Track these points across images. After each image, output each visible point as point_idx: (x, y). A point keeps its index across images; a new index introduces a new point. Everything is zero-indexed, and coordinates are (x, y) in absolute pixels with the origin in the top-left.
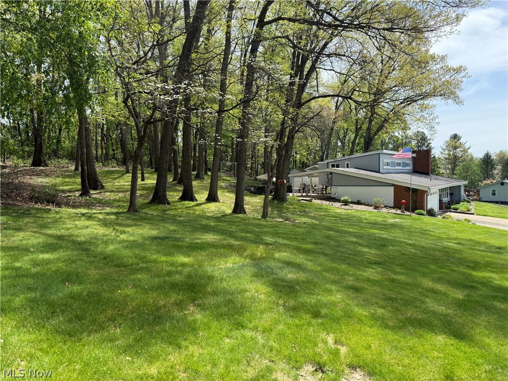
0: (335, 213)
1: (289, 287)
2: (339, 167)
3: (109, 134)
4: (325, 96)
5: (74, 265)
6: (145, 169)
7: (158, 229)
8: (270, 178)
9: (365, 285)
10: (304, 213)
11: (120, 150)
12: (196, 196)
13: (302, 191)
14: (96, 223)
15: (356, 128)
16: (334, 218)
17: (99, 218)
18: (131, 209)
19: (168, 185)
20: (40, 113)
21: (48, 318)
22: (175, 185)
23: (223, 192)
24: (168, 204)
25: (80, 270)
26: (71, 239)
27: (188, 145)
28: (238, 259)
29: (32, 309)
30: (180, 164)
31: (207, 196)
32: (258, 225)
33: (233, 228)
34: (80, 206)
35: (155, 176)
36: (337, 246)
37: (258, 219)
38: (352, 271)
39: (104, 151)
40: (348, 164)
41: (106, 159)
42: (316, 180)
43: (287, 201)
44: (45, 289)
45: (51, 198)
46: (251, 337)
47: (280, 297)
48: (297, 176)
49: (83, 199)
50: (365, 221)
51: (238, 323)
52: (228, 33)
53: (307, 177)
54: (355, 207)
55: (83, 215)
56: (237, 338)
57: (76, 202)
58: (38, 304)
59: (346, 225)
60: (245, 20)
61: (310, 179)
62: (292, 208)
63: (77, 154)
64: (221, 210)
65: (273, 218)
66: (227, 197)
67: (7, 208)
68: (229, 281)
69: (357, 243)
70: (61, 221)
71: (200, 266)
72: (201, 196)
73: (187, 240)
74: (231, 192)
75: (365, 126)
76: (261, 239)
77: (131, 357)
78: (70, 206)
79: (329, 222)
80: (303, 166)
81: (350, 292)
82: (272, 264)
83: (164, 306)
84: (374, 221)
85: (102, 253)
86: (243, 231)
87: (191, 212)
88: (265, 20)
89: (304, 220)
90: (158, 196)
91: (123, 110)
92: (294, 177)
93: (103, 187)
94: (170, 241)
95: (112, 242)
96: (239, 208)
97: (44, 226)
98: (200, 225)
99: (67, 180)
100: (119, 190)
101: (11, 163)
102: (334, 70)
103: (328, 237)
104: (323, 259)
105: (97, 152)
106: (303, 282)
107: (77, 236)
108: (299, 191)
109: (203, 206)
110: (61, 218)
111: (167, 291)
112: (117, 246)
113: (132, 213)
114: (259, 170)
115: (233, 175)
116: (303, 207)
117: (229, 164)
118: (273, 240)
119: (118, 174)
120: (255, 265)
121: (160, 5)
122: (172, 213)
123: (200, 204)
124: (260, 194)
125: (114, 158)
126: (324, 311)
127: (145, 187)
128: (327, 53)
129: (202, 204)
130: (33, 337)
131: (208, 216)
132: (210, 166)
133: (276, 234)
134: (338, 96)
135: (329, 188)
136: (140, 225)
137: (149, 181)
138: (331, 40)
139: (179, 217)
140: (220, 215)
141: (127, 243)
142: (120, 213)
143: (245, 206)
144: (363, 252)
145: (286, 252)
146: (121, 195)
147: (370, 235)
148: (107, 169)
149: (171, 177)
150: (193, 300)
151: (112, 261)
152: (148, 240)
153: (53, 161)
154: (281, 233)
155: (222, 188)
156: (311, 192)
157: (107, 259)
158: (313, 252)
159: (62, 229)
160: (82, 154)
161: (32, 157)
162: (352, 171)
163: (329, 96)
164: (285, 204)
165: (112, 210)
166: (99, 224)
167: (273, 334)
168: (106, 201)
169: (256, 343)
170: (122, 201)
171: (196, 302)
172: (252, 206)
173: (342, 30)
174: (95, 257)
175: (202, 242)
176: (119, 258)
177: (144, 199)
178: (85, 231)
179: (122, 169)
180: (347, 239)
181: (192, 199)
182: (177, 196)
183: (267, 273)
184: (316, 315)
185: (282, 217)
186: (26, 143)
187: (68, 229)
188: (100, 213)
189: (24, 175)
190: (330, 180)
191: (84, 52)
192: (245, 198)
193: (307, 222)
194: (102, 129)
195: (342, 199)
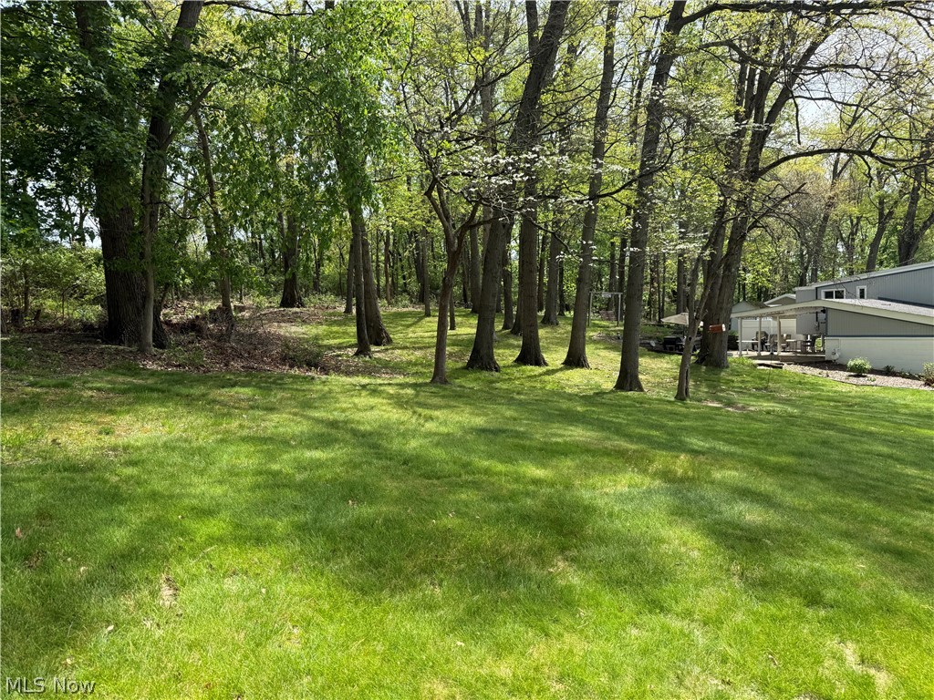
0: (835, 392)
1: (750, 540)
2: (842, 298)
3: (397, 250)
4: (812, 153)
5: (358, 472)
6: (455, 309)
7: (487, 415)
8: (693, 321)
9: (919, 546)
10: (766, 392)
11: (414, 278)
12: (545, 355)
13: (759, 348)
14: (385, 401)
15: (881, 214)
16: (832, 404)
17: (388, 393)
18: (437, 378)
19: (495, 336)
20: (292, 220)
21: (328, 560)
22: (506, 336)
23: (597, 349)
24: (497, 371)
25: (368, 480)
26: (349, 426)
27: (531, 263)
28: (638, 478)
29: (302, 541)
30: (515, 298)
31: (565, 356)
32: (671, 413)
33: (622, 419)
34: (357, 372)
35: (474, 321)
36: (847, 462)
37: (669, 402)
38: (884, 514)
39: (390, 279)
40: (862, 291)
41: (394, 292)
42: (790, 325)
43: (727, 367)
44: (319, 510)
45: (312, 359)
46: (681, 631)
47: (732, 559)
48: (748, 317)
49: (360, 361)
50: (903, 411)
51: (653, 602)
52: (608, 50)
53: (770, 319)
54: (880, 379)
55: (364, 387)
56: (653, 630)
57: (351, 366)
58: (311, 535)
59: (861, 417)
60: (643, 20)
61: (776, 323)
62: (738, 382)
63: (349, 286)
64: (593, 382)
65: (700, 401)
66: (604, 358)
67: (250, 374)
68: (626, 520)
69: (890, 457)
70: (333, 398)
71: (567, 487)
72: (554, 356)
73: (538, 436)
74: (610, 349)
75: (901, 211)
76: (681, 442)
77: (464, 641)
78: (343, 372)
79: (823, 411)
80: (759, 297)
81: (887, 558)
82: (709, 493)
83: (512, 555)
84: (926, 412)
85: (400, 453)
86: (640, 423)
87: (539, 385)
88: (684, 15)
89: (767, 405)
90: (480, 357)
91: (419, 208)
92: (742, 318)
93: (390, 341)
94: (508, 437)
95: (414, 433)
96: (628, 378)
97: (308, 405)
98: (557, 409)
99: (335, 328)
100: (416, 346)
101: (251, 302)
102: (832, 99)
103: (825, 443)
104: (819, 487)
105: (378, 281)
106: (778, 532)
107: (358, 422)
108: (753, 347)
109: (559, 375)
110: (330, 391)
111: (514, 527)
112: (421, 441)
113: (439, 384)
114: (666, 306)
115: (614, 317)
116: (763, 379)
117: (605, 295)
118: (707, 445)
119: (413, 317)
120: (675, 494)
121: (484, 14)
122: (505, 387)
123: (554, 372)
124: (671, 352)
125: (405, 291)
126: (830, 594)
127: (456, 340)
128: (815, 66)
129: (557, 371)
130: (307, 588)
131: (570, 395)
132: (571, 301)
133: (710, 433)
134: (839, 150)
135: (819, 341)
136: (455, 407)
137: (463, 329)
138: (826, 37)
139: (518, 393)
140: (592, 393)
141: (436, 438)
142: (420, 385)
143: (640, 377)
144: (908, 476)
145: (737, 470)
146: (418, 354)
147: (919, 441)
148: (395, 310)
149: (500, 322)
150: (563, 549)
151: (418, 468)
152: (472, 434)
153: (311, 297)
154: (719, 431)
155: (595, 342)
156: (779, 349)
157: (410, 463)
158: (795, 473)
159: (335, 410)
160: (358, 285)
161: (281, 292)
162: (872, 305)
163: (820, 152)
164: (723, 374)
165: (407, 380)
166: (390, 404)
167: (726, 630)
168: (396, 363)
169: (692, 644)
170: (421, 364)
171: (567, 553)
172: (655, 376)
173: (851, 14)
174: (390, 459)
175: (566, 443)
176: (427, 463)
177: (456, 361)
178: (370, 415)
179: (419, 310)
180: (866, 447)
181: (538, 361)
182: (510, 356)
183: (701, 509)
184: (814, 600)
185: (719, 400)
186: (271, 269)
187: (344, 411)
188: (390, 384)
189: (270, 321)
190: (822, 323)
191: (363, 111)
192: (642, 361)
193: (774, 411)
194: (387, 244)
195: (851, 363)
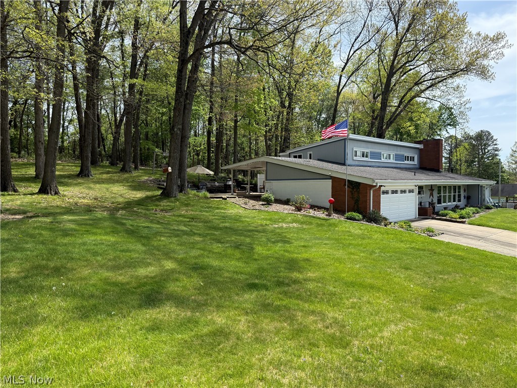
40: (310, 155)
195: (263, 196)
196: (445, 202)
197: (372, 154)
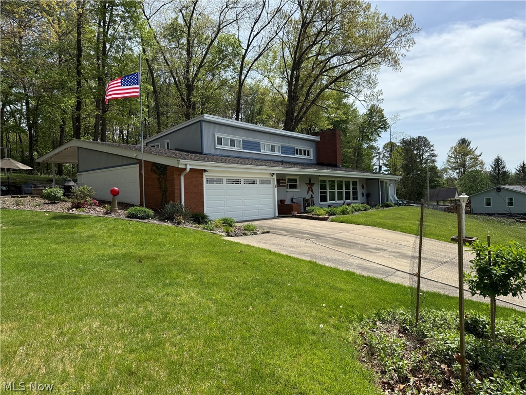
40: (168, 144)
196: (333, 199)
197: (245, 144)
